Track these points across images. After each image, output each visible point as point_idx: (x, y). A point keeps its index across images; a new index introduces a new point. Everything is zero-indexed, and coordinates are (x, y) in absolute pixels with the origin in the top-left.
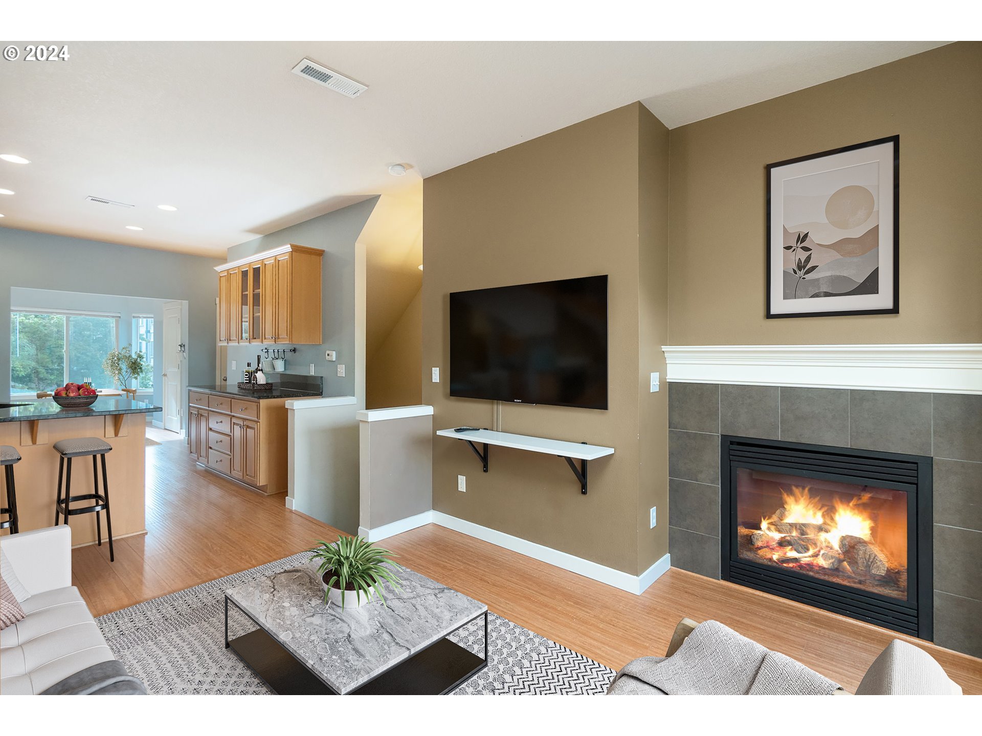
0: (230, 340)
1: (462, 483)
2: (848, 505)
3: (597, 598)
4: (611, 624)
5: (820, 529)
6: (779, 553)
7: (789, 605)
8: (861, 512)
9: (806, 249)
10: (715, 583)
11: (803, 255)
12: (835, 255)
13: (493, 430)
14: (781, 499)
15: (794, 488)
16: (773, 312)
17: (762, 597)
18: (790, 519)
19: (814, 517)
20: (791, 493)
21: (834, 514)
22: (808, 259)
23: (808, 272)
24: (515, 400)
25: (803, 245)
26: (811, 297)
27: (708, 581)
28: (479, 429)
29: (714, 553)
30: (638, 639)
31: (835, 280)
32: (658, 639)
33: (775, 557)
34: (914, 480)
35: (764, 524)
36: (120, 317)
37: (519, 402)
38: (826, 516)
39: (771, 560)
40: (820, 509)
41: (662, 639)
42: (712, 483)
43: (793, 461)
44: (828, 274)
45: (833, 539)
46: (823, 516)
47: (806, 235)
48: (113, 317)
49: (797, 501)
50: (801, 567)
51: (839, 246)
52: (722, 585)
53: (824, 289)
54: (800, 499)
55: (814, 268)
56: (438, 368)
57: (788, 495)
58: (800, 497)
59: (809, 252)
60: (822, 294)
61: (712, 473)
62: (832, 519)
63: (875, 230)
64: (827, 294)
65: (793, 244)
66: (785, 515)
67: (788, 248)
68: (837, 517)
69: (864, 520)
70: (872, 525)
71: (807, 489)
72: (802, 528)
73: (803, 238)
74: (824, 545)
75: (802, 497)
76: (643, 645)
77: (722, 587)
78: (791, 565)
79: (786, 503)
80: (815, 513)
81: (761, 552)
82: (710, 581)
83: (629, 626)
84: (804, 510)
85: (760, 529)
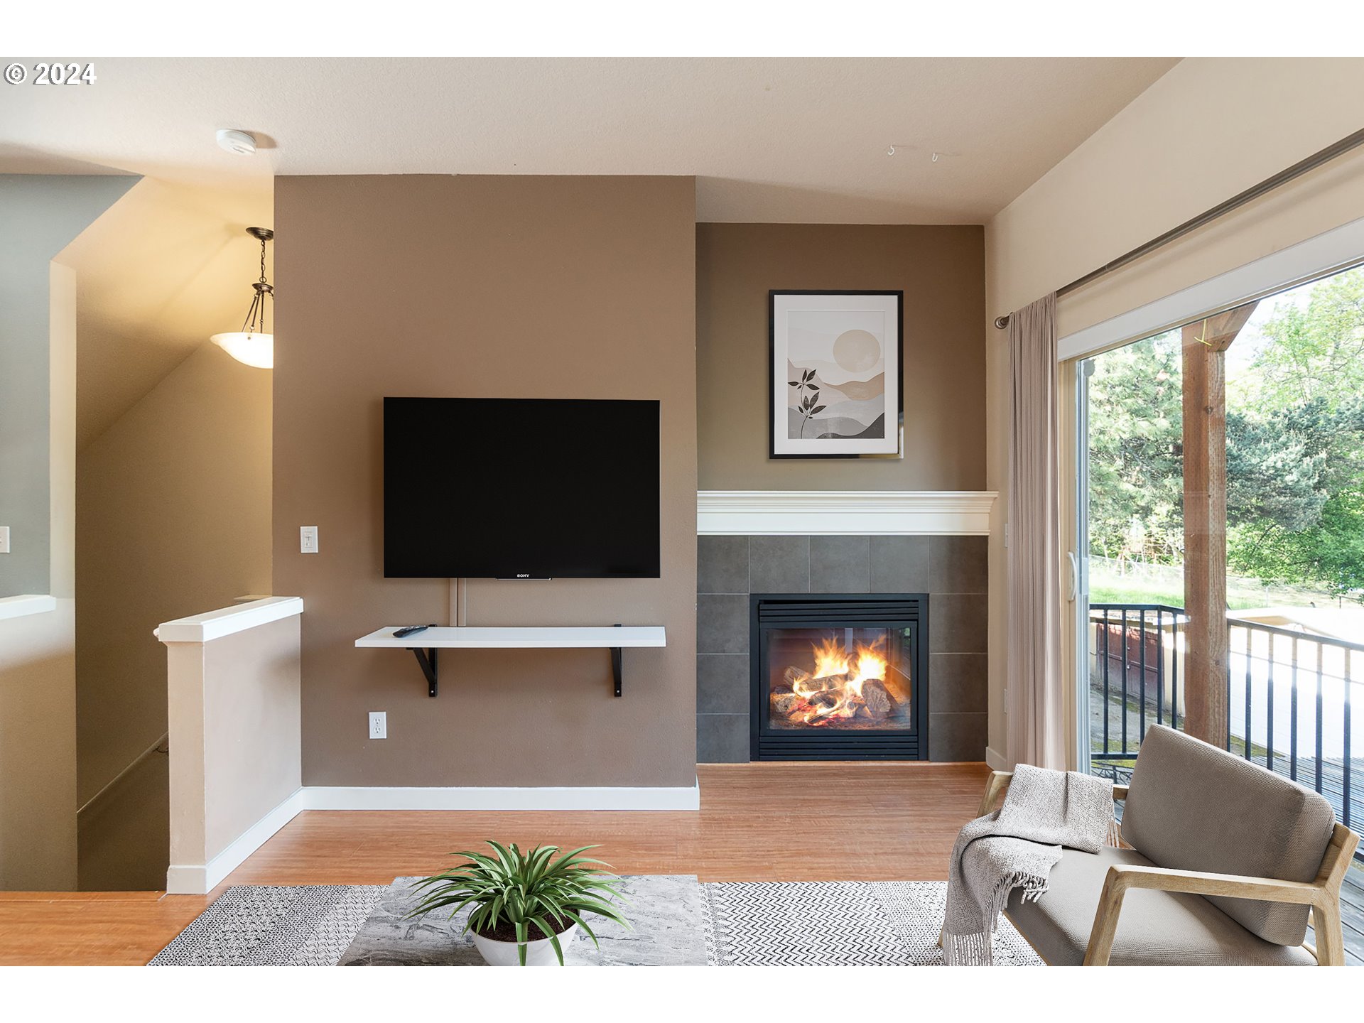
1: (378, 725)
2: (868, 649)
3: (661, 832)
4: (710, 858)
5: (846, 677)
6: (810, 713)
7: (819, 767)
8: (878, 655)
9: (813, 387)
10: (745, 767)
11: (810, 394)
12: (841, 397)
13: (449, 626)
14: (813, 653)
15: (824, 640)
16: (776, 452)
17: (794, 767)
18: (819, 675)
19: (841, 667)
20: (821, 646)
21: (858, 660)
22: (815, 398)
23: (815, 411)
24: (518, 576)
25: (809, 382)
26: (819, 438)
27: (736, 767)
28: (427, 628)
29: (742, 734)
30: (754, 862)
31: (843, 422)
32: (769, 853)
33: (806, 718)
34: (914, 616)
35: (796, 686)
37: (526, 578)
38: (851, 664)
39: (802, 723)
40: (846, 658)
41: (772, 851)
42: (741, 652)
43: (821, 613)
44: (837, 415)
45: (855, 687)
46: (849, 664)
47: (813, 373)
49: (826, 653)
50: (830, 722)
51: (847, 388)
52: (753, 767)
53: (832, 430)
54: (829, 651)
55: (821, 408)
56: (316, 527)
57: (818, 648)
58: (829, 648)
59: (817, 391)
60: (830, 436)
61: (741, 639)
62: (856, 666)
63: (881, 377)
64: (835, 436)
65: (799, 380)
66: (815, 671)
67: (793, 384)
68: (860, 663)
69: (881, 661)
70: (887, 664)
71: (834, 641)
72: (830, 681)
73: (809, 376)
74: (850, 693)
75: (831, 648)
76: (763, 866)
77: (754, 769)
78: (820, 723)
79: (817, 657)
80: (842, 663)
81: (793, 717)
82: (740, 767)
83: (730, 851)
84: (833, 661)
85: (792, 691)
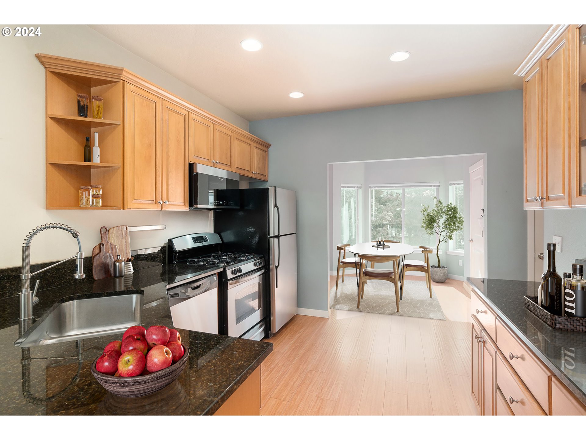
0: (548, 199)
36: (439, 186)
48: (434, 186)
